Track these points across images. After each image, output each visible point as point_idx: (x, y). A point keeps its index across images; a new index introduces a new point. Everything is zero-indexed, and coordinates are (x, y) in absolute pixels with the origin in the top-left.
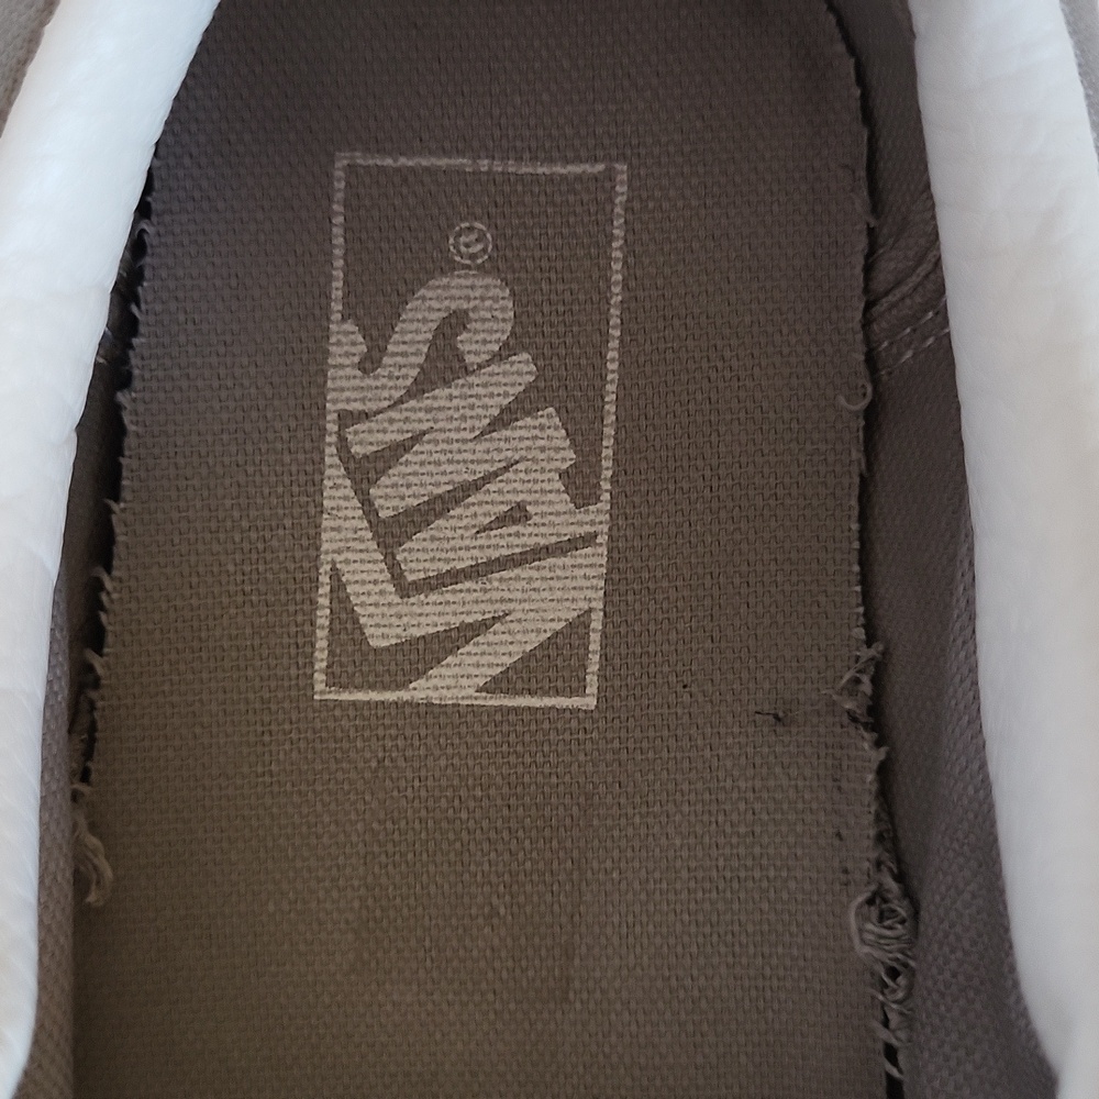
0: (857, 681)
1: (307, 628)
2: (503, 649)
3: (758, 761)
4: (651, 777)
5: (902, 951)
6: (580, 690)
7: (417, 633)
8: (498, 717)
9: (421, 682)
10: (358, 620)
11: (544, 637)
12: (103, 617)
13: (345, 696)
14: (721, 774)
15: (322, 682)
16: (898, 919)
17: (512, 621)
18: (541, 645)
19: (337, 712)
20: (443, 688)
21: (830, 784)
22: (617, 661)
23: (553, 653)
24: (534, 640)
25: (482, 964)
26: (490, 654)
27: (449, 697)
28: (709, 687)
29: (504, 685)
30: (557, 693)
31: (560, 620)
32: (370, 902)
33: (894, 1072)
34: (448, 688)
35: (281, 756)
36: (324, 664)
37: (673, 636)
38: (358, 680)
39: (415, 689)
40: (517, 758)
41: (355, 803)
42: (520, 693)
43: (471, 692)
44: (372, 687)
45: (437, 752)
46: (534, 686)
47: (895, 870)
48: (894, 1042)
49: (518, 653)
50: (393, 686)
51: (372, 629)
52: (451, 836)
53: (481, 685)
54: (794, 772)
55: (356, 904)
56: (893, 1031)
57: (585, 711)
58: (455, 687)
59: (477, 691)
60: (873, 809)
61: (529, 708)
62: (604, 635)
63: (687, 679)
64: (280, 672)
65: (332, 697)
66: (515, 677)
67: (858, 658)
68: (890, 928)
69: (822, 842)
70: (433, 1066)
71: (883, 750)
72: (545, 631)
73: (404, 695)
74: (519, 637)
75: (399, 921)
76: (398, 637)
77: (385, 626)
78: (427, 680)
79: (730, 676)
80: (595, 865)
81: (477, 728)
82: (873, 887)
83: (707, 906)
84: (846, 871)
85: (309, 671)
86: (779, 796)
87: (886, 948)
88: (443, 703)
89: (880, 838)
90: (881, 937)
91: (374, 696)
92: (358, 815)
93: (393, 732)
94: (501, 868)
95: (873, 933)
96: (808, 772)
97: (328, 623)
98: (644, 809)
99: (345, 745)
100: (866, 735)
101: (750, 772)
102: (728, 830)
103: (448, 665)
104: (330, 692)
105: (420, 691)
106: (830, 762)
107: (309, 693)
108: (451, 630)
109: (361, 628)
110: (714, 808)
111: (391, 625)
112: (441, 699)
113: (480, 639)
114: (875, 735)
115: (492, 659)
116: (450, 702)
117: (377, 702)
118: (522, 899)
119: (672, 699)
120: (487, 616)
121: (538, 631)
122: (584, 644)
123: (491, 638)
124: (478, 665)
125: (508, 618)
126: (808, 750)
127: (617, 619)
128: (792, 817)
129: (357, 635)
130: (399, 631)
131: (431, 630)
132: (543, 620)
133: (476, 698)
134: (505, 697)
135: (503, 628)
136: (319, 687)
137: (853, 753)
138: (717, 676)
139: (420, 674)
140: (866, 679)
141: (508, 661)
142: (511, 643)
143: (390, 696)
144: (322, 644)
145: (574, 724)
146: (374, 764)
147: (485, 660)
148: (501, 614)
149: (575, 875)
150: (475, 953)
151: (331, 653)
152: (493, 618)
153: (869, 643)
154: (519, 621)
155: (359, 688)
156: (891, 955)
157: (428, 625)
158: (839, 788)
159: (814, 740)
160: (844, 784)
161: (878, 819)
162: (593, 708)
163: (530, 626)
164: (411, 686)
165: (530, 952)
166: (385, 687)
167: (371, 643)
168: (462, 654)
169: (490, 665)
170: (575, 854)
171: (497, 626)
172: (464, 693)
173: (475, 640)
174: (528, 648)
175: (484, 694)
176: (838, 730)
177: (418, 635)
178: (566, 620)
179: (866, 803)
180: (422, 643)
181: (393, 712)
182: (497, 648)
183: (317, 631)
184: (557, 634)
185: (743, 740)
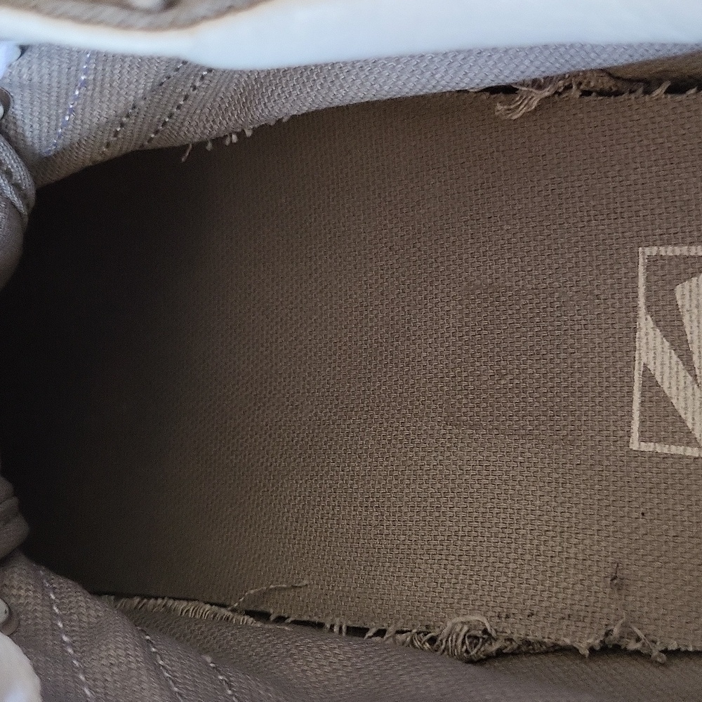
0: (638, 640)
1: (689, 240)
2: (673, 383)
3: (588, 563)
4: (582, 486)
5: (446, 648)
6: (643, 438)
7: (686, 320)
8: (626, 379)
9: (651, 324)
10: (695, 276)
11: (682, 412)
12: (693, 91)
13: (641, 269)
14: (580, 536)
15: (651, 253)
16: (469, 650)
17: (693, 389)
18: (676, 411)
19: (630, 265)
20: (647, 339)
21: (568, 612)
22: (663, 466)
23: (670, 419)
24: (679, 405)
25: (471, 369)
26: (670, 373)
27: (641, 344)
28: (642, 531)
29: (648, 384)
30: (642, 422)
31: (693, 424)
32: (510, 293)
33: (370, 634)
34: (647, 343)
35: (601, 227)
36: (663, 254)
37: (679, 507)
38: (654, 278)
39: (646, 319)
40: (599, 393)
41: (571, 280)
42: (643, 395)
43: (644, 360)
44: (648, 289)
45: (604, 336)
46: (647, 404)
47: (504, 651)
48: (387, 636)
49: (670, 393)
50: (649, 304)
51: (688, 287)
52: (549, 347)
53: (649, 367)
54: (578, 587)
55: (508, 284)
56: (393, 637)
57: (628, 442)
58: (647, 348)
59: (644, 364)
60: (546, 640)
61: (632, 402)
62: (681, 457)
63: (648, 516)
64: (657, 222)
65: (641, 261)
66: (654, 391)
67: (654, 642)
68: (463, 643)
69: (529, 603)
70: (413, 338)
71: (587, 652)
72: (685, 414)
73: (642, 311)
74: (682, 394)
75: (498, 313)
76: (683, 306)
77: (690, 296)
78: (652, 328)
79: (649, 547)
80: (528, 445)
81: (619, 365)
82: (494, 634)
83: (495, 520)
84: (507, 617)
85: (658, 242)
86: (563, 576)
87: (450, 639)
88: (637, 340)
89: (528, 643)
90: (458, 635)
91: (642, 290)
92: (563, 283)
93: (618, 305)
94: (528, 381)
95: (461, 630)
96: (577, 597)
97: (692, 254)
98: (561, 480)
99: (609, 272)
100: (598, 641)
101: (580, 556)
102: (543, 538)
103: (663, 343)
104: (644, 259)
105: (645, 323)
106: (582, 614)
107: (643, 244)
108: (688, 344)
109: (689, 279)
110: (558, 529)
111: (691, 300)
112: (639, 338)
113: (681, 366)
114: (598, 648)
115: (666, 375)
116: (637, 345)
117: (637, 292)
118: (510, 395)
119: (635, 504)
120: (697, 371)
121: (686, 408)
122: (676, 442)
123: (682, 373)
124: (662, 364)
125: (696, 386)
126: (592, 599)
127: (692, 467)
128: (547, 583)
129: (684, 276)
130: (687, 306)
131: (688, 330)
132: (694, 412)
133: (639, 363)
134: (640, 384)
135: (688, 382)
136: (648, 251)
137: (588, 631)
138: (649, 538)
139: (657, 323)
140: (638, 646)
141: (665, 387)
142: (678, 389)
143: (642, 302)
144: (678, 251)
145: (621, 433)
146: (596, 292)
147: (667, 369)
148: (699, 382)
149: (523, 432)
150: (478, 364)
151: (671, 258)
152: (696, 376)
153: (665, 651)
154: (693, 395)
155: (647, 280)
156: (444, 642)
157: (691, 327)
158: (563, 618)
159: (599, 605)
160: (566, 622)
161: (541, 643)
162: (630, 447)
163: (690, 402)
164: (649, 317)
165: (477, 401)
166: (647, 298)
167: (678, 286)
168: (670, 353)
169: (662, 374)
170: (536, 432)
171: (690, 378)
172: (643, 354)
173: (680, 362)
174: (674, 401)
175: (642, 369)
176: (604, 622)
177: (684, 321)
178: (693, 430)
179: (550, 636)
180: (679, 323)
181: (630, 305)
182: (674, 378)
183: (686, 247)
184: (683, 422)
185: (603, 553)
